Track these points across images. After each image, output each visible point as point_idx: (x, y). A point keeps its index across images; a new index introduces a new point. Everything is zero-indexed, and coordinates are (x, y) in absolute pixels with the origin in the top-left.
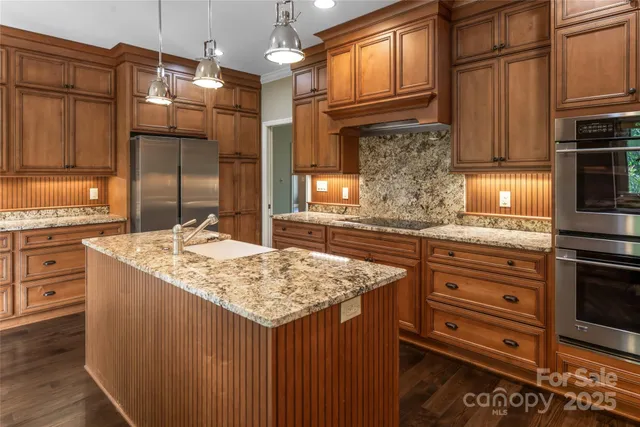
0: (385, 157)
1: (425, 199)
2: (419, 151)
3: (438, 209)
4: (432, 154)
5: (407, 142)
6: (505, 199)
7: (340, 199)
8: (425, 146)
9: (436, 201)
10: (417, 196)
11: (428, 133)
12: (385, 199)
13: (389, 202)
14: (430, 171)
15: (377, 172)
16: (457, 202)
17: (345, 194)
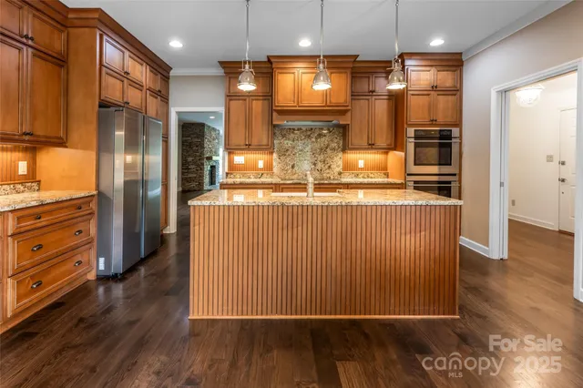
0: (293, 141)
1: (320, 165)
2: (316, 139)
3: (328, 171)
4: (324, 141)
5: (309, 133)
6: (361, 164)
7: (257, 169)
8: (320, 135)
9: (327, 167)
10: (315, 164)
11: (322, 129)
12: (293, 167)
13: (296, 168)
14: (323, 150)
15: (287, 150)
16: (338, 166)
17: (261, 164)
